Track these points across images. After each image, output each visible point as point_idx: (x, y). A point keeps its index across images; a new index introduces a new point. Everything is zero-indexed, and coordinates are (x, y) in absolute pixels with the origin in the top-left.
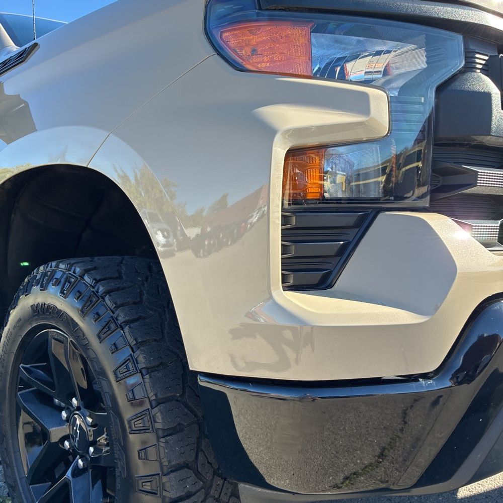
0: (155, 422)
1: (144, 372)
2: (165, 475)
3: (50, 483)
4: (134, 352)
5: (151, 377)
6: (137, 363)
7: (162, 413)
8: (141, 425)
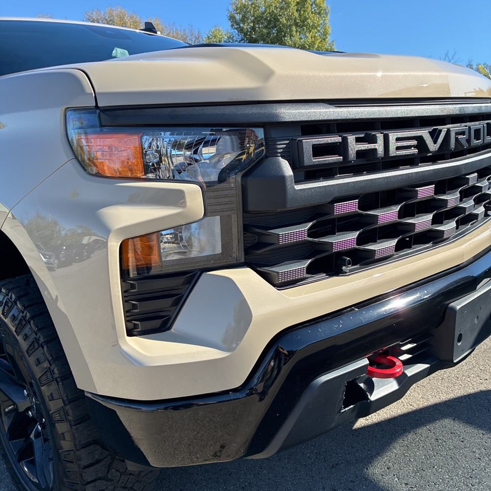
0: (68, 415)
1: (59, 380)
2: (78, 450)
3: (24, 439)
4: (51, 365)
5: (63, 384)
6: (54, 374)
7: (72, 409)
8: (59, 417)
